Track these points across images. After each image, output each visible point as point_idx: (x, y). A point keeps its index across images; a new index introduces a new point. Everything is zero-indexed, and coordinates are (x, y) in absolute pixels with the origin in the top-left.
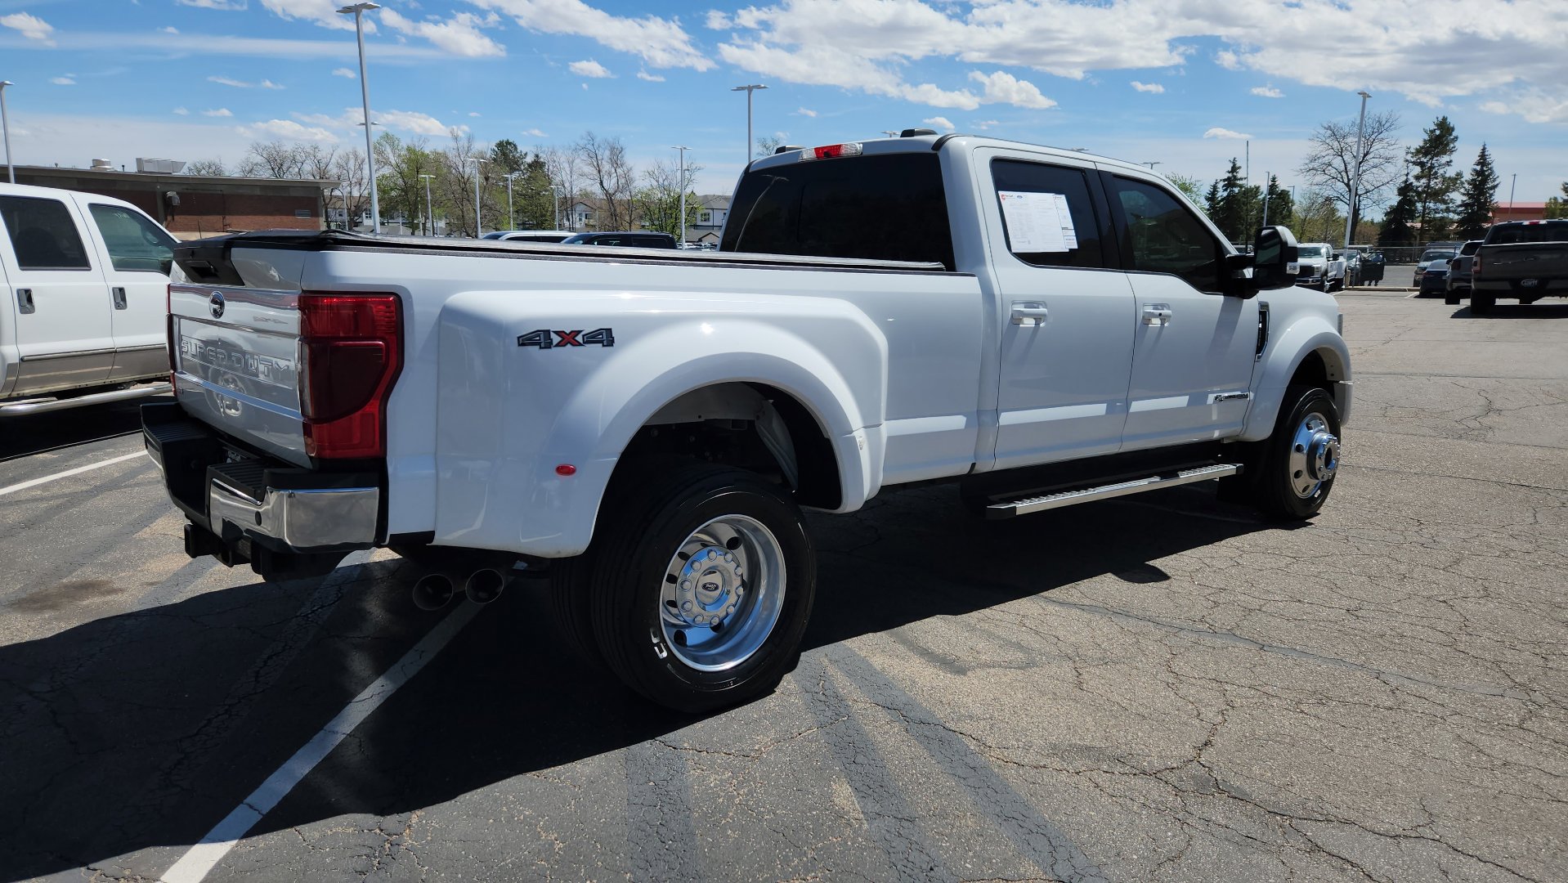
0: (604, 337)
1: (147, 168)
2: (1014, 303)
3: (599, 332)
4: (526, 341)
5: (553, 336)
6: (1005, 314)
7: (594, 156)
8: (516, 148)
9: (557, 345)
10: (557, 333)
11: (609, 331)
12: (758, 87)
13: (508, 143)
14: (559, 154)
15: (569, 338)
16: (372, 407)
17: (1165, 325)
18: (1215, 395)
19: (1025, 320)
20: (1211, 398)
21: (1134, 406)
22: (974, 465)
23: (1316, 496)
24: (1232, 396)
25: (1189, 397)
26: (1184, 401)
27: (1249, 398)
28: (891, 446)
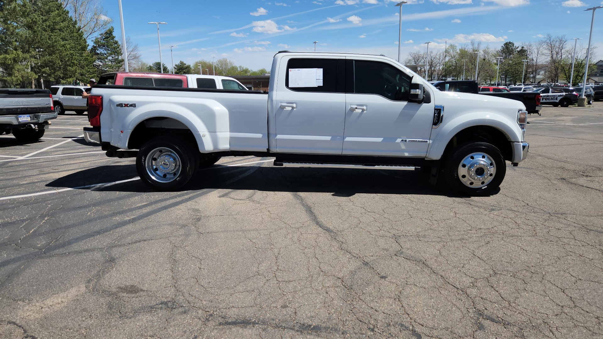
0: (133, 105)
2: (281, 102)
4: (118, 105)
5: (123, 105)
6: (277, 106)
7: (550, 45)
8: (513, 45)
9: (124, 107)
10: (124, 104)
11: (135, 104)
12: (599, 7)
13: (510, 43)
14: (533, 45)
15: (126, 105)
16: (98, 117)
17: (364, 112)
18: (401, 139)
19: (287, 108)
20: (399, 140)
21: (348, 139)
22: (268, 150)
23: (483, 188)
24: (415, 141)
25: (383, 138)
26: (380, 140)
27: (428, 143)
28: (232, 139)
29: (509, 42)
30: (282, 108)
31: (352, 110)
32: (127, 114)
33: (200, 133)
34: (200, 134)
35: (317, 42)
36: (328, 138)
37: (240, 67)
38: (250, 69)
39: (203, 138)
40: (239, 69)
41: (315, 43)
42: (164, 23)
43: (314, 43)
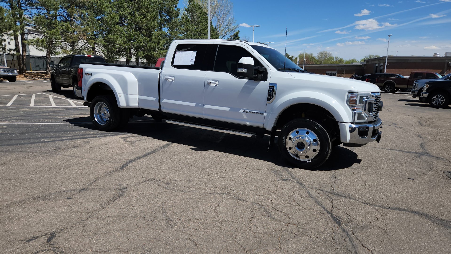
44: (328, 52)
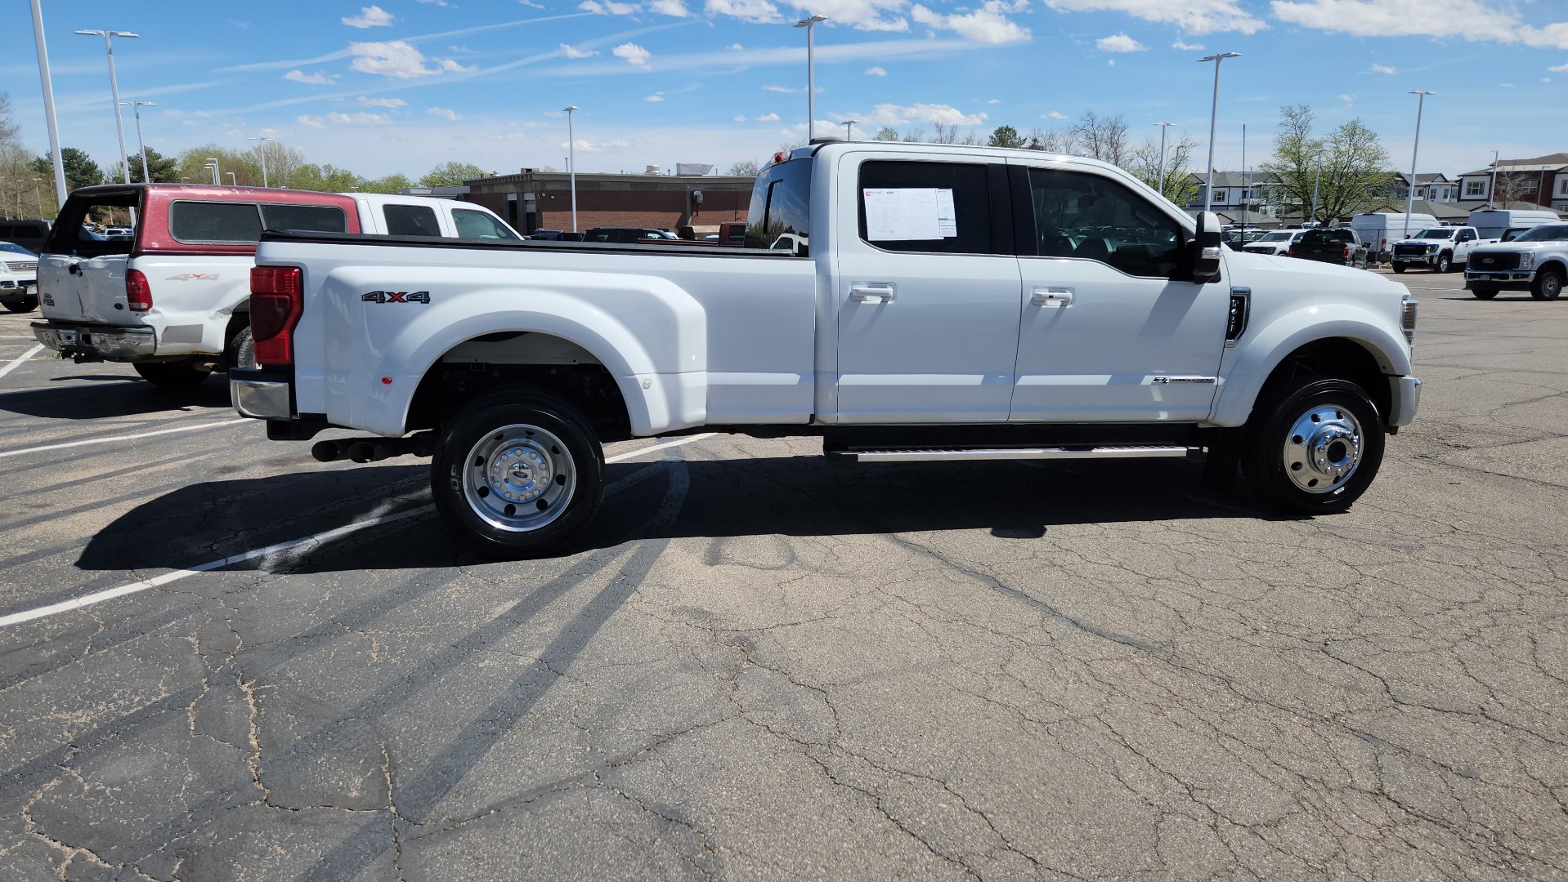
0: (423, 297)
1: (684, 171)
2: (854, 283)
3: (420, 293)
4: (369, 297)
5: (386, 295)
6: (841, 294)
7: (1093, 136)
8: (1015, 135)
9: (388, 301)
10: (388, 293)
11: (428, 293)
12: (1228, 55)
13: (1007, 129)
14: (1057, 137)
15: (397, 297)
16: (284, 333)
17: (1068, 307)
18: (1154, 377)
19: (868, 297)
20: (1148, 380)
21: (1025, 380)
22: (813, 417)
23: (1336, 493)
24: (1184, 380)
25: (1110, 376)
26: (1103, 380)
27: (1215, 383)
28: (714, 391)
29: (1005, 126)
30: (856, 298)
31: (1038, 301)
32: (403, 323)
33: (637, 376)
34: (636, 380)
35: (574, 107)
36: (976, 380)
37: (328, 168)
38: (355, 175)
39: (644, 391)
40: (323, 174)
41: (570, 110)
42: (129, 34)
43: (567, 110)
44: (286, 148)
